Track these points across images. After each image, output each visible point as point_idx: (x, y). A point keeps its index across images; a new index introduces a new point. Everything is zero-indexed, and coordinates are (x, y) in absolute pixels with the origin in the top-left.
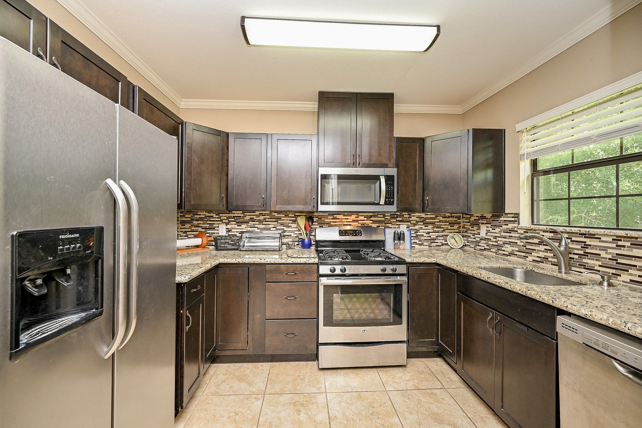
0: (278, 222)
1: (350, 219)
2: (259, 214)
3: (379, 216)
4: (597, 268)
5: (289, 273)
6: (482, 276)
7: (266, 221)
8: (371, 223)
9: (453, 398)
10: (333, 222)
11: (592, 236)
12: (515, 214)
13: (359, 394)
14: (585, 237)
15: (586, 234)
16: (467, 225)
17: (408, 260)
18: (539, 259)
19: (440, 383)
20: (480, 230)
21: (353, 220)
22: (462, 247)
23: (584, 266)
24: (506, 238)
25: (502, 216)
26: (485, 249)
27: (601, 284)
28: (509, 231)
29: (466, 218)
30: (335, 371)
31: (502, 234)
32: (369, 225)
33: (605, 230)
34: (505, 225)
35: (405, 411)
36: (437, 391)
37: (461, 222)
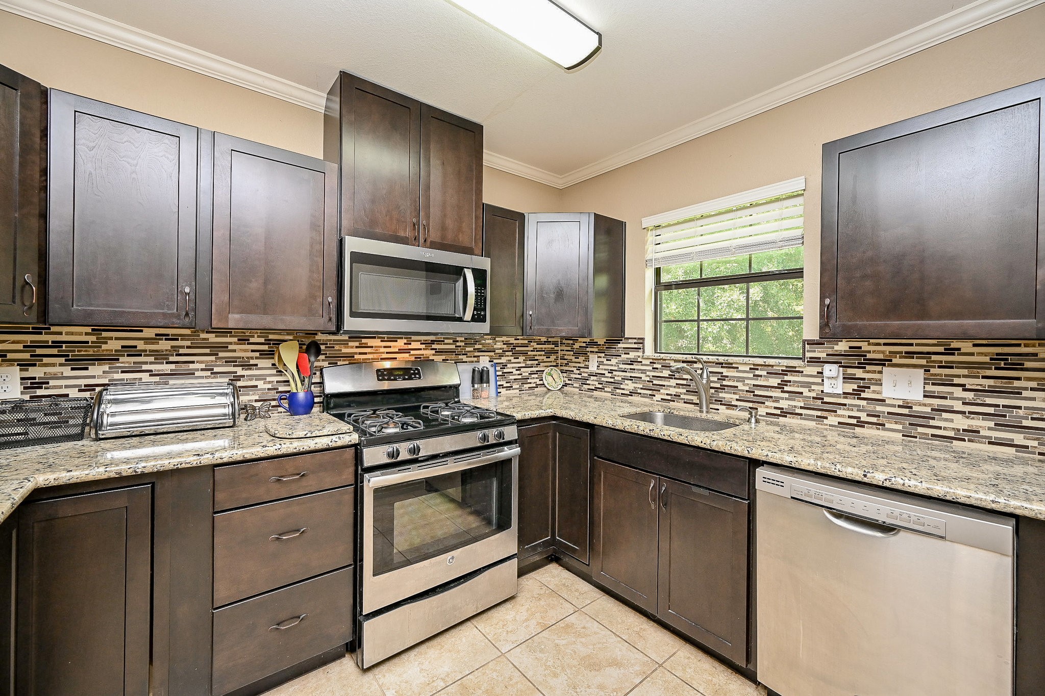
0: (217, 355)
1: (394, 347)
2: (157, 335)
3: (446, 341)
4: (734, 403)
5: (282, 477)
6: (641, 428)
7: (177, 355)
8: (433, 355)
9: (595, 620)
10: (360, 354)
11: (729, 366)
12: (639, 339)
13: (461, 684)
14: (722, 367)
15: (722, 364)
16: (569, 355)
17: (518, 416)
18: (669, 398)
19: (569, 603)
20: (589, 361)
21: (399, 350)
22: (562, 388)
23: (720, 402)
24: (626, 372)
25: (621, 342)
26: (596, 389)
27: (749, 421)
28: (631, 361)
29: (567, 344)
30: (396, 660)
31: (621, 366)
32: (429, 357)
33: (743, 358)
34: (625, 353)
35: (545, 675)
36: (572, 619)
37: (558, 350)
